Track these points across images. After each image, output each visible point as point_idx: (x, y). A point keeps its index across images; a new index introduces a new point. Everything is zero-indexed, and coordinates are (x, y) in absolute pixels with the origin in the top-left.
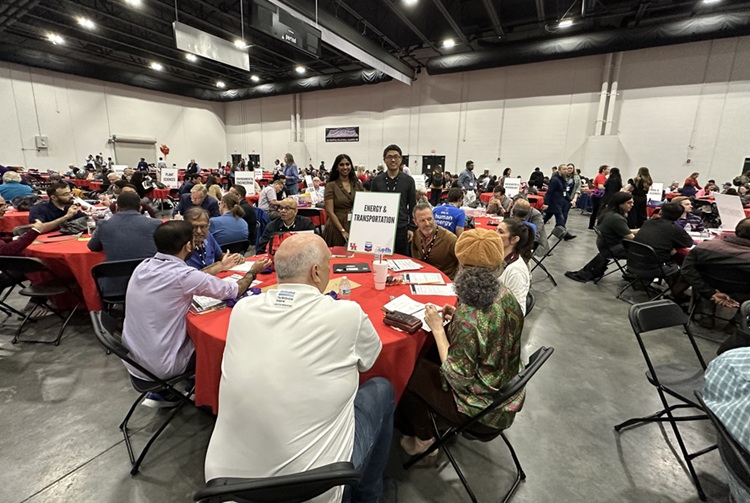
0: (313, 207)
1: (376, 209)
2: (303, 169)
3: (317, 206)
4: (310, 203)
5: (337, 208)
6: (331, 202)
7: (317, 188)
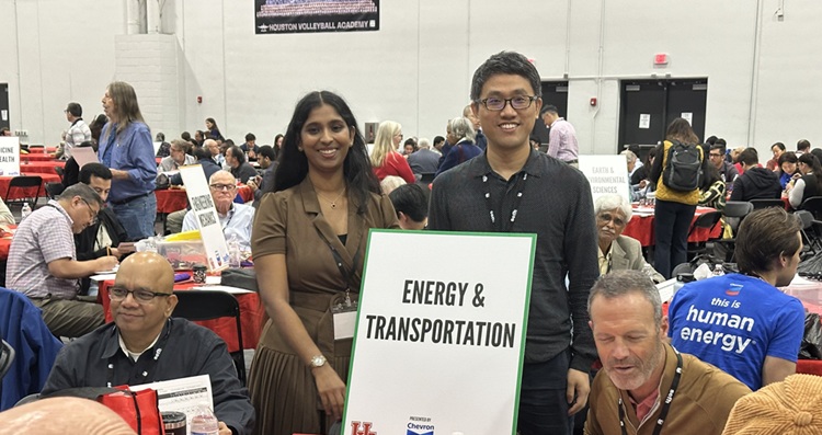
0: (212, 284)
1: (446, 293)
2: (173, 137)
3: (227, 278)
4: (200, 271)
5: (299, 290)
6: (276, 264)
7: (225, 211)
